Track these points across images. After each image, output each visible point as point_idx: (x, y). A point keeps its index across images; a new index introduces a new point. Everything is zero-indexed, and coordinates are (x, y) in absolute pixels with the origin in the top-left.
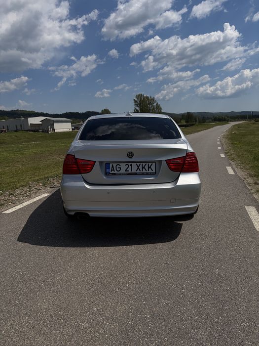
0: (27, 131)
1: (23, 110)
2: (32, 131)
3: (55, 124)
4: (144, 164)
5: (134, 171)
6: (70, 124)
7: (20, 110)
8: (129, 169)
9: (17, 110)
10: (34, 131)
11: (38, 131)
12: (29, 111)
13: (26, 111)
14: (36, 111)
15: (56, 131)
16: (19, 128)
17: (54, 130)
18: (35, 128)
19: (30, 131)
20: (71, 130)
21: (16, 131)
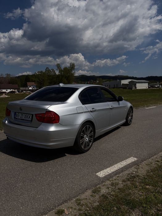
0: (120, 88)
1: (121, 76)
2: (122, 88)
3: (137, 84)
4: (28, 115)
5: (23, 118)
6: (147, 84)
7: (120, 76)
8: (22, 117)
9: (118, 76)
10: (124, 88)
11: (126, 88)
12: (125, 76)
13: (123, 76)
14: (129, 76)
15: (137, 88)
16: (116, 86)
17: (136, 88)
18: (125, 86)
19: (121, 88)
20: (148, 88)
21: (114, 88)
